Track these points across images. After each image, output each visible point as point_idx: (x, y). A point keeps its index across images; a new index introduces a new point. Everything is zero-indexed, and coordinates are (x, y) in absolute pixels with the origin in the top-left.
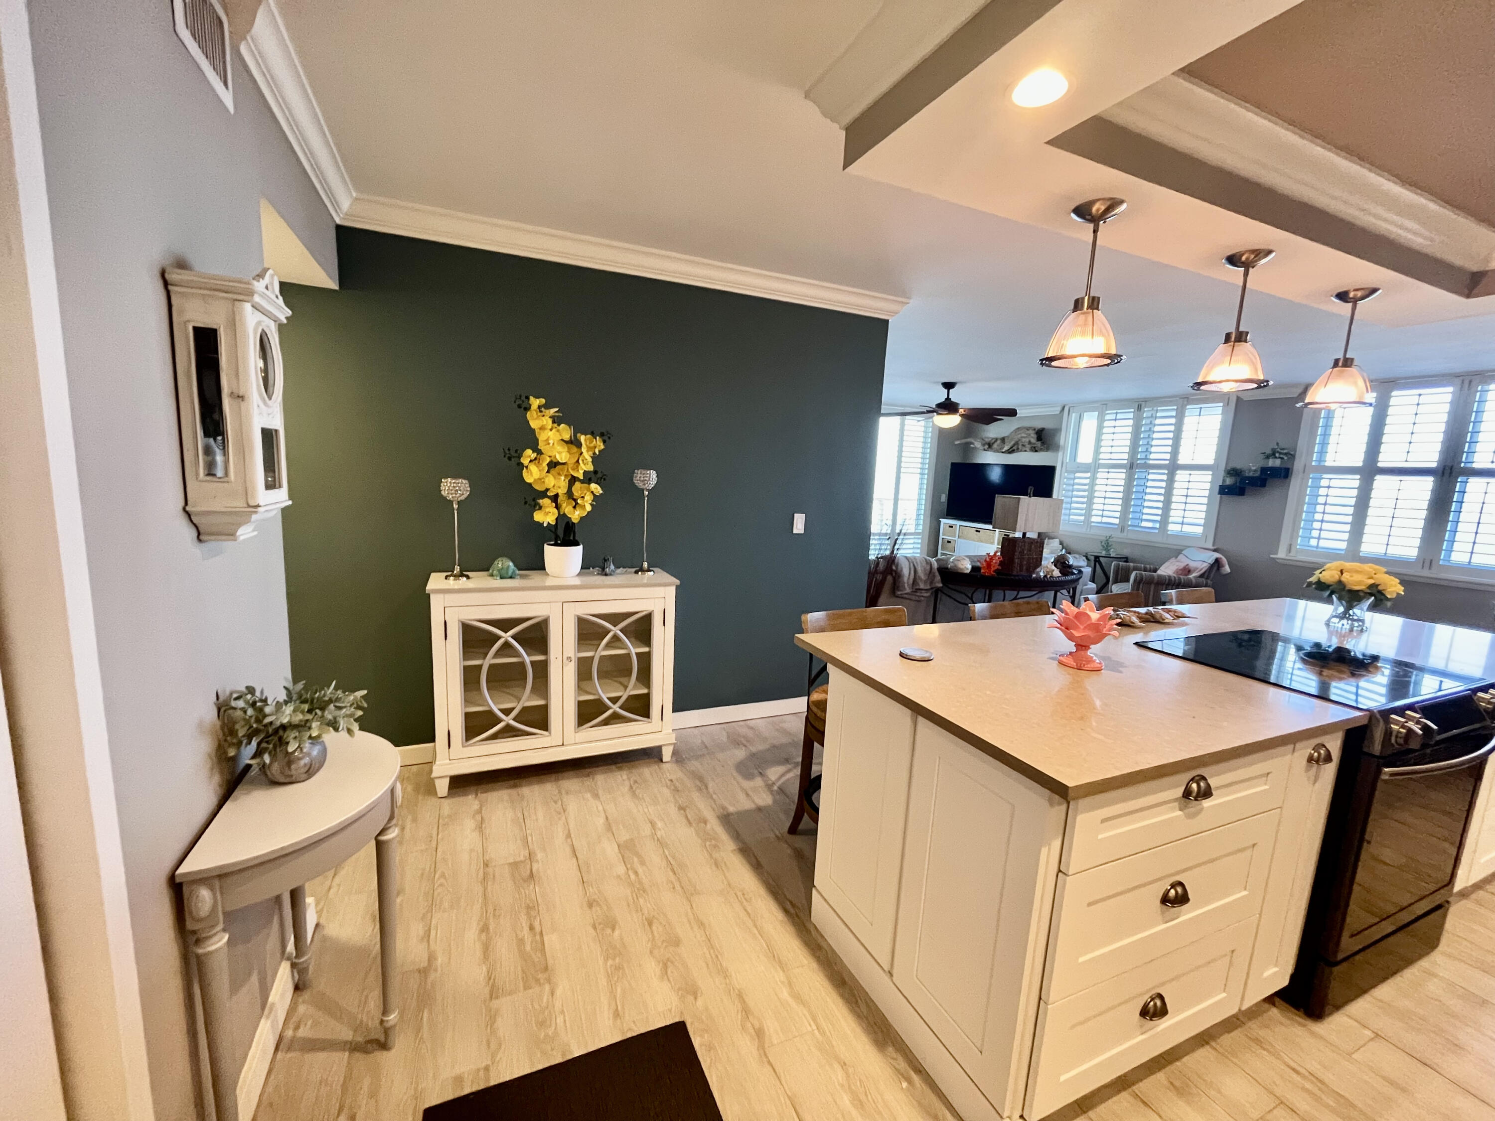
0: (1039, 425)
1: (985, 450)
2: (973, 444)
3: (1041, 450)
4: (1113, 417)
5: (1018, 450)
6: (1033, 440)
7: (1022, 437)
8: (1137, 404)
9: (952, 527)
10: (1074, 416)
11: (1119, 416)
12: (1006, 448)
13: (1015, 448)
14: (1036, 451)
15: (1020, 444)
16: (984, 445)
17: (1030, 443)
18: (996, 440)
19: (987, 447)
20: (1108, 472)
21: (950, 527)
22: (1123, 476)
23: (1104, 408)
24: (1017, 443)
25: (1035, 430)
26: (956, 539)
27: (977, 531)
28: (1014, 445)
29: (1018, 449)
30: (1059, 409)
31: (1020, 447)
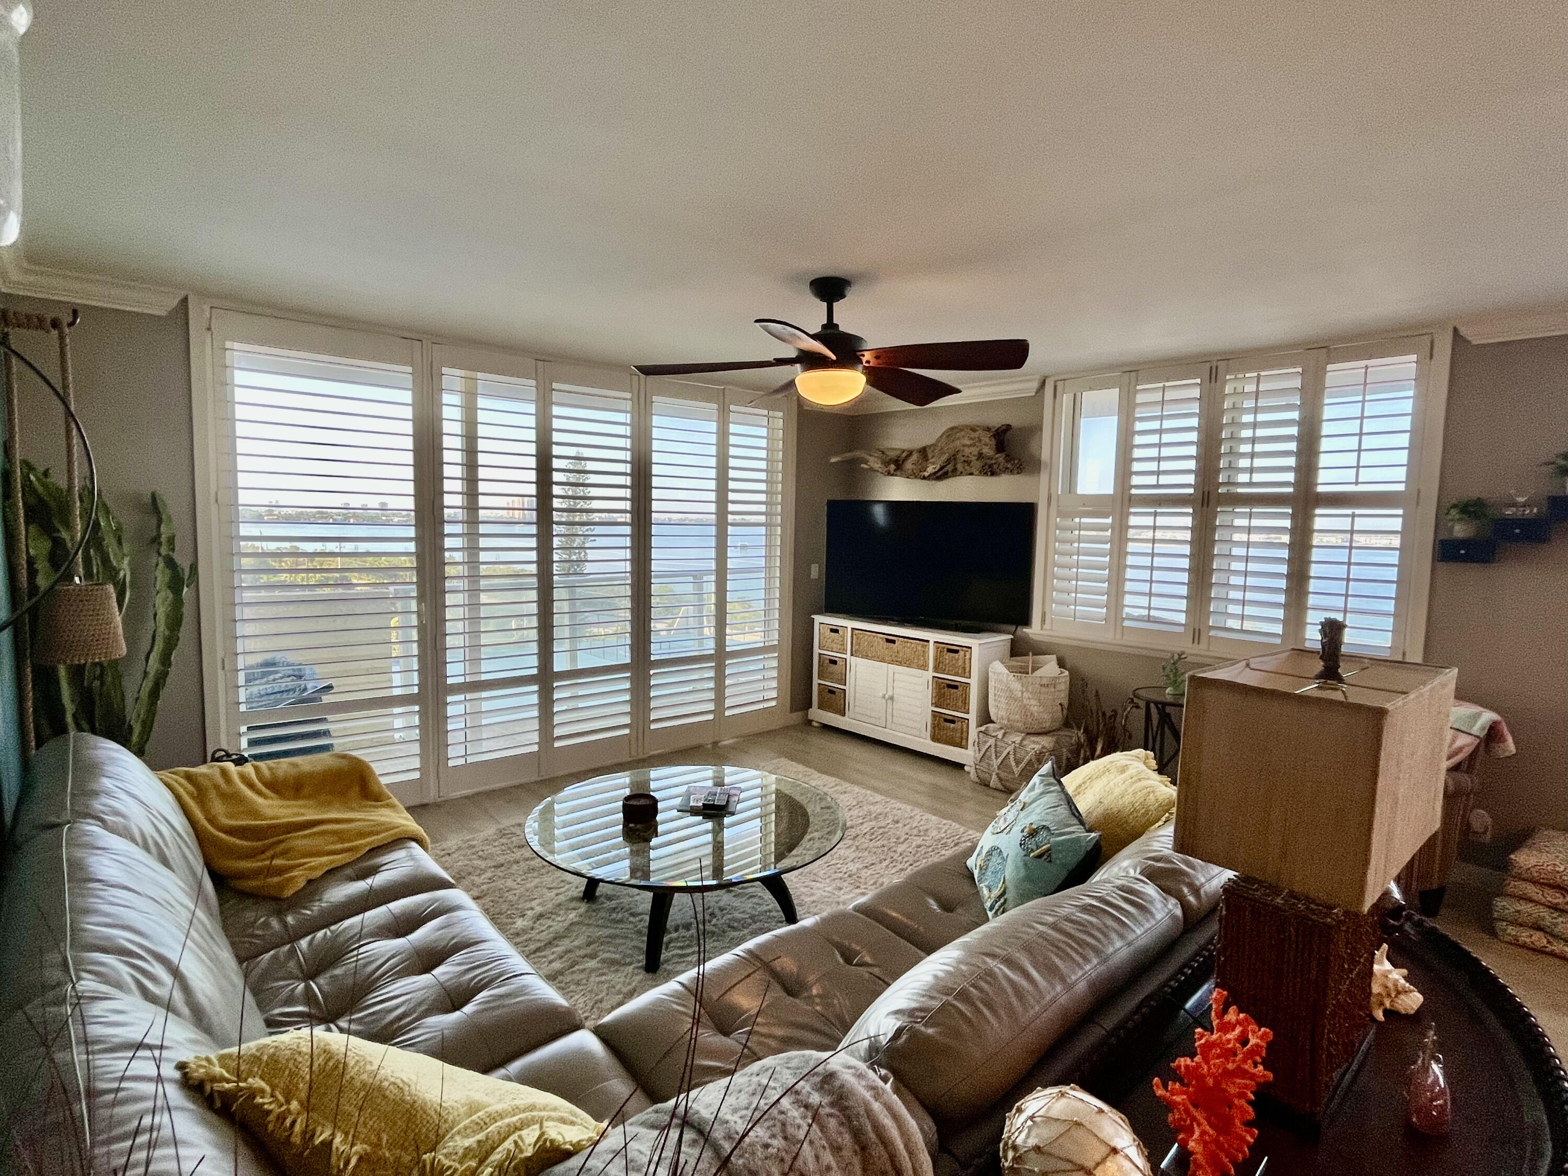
0: (997, 419)
1: (889, 474)
2: (866, 462)
3: (1006, 470)
4: (1158, 396)
5: (955, 473)
6: (988, 451)
7: (964, 446)
8: (1208, 365)
9: (836, 631)
10: (1066, 399)
11: (1169, 395)
12: (930, 469)
13: (950, 468)
14: (993, 474)
15: (960, 458)
16: (886, 463)
17: (980, 456)
18: (910, 453)
19: (893, 467)
20: (1155, 514)
21: (833, 631)
22: (1188, 521)
23: (1133, 380)
24: (953, 459)
25: (988, 429)
26: (848, 656)
27: (888, 641)
28: (948, 461)
29: (955, 470)
30: (1035, 385)
31: (960, 467)
